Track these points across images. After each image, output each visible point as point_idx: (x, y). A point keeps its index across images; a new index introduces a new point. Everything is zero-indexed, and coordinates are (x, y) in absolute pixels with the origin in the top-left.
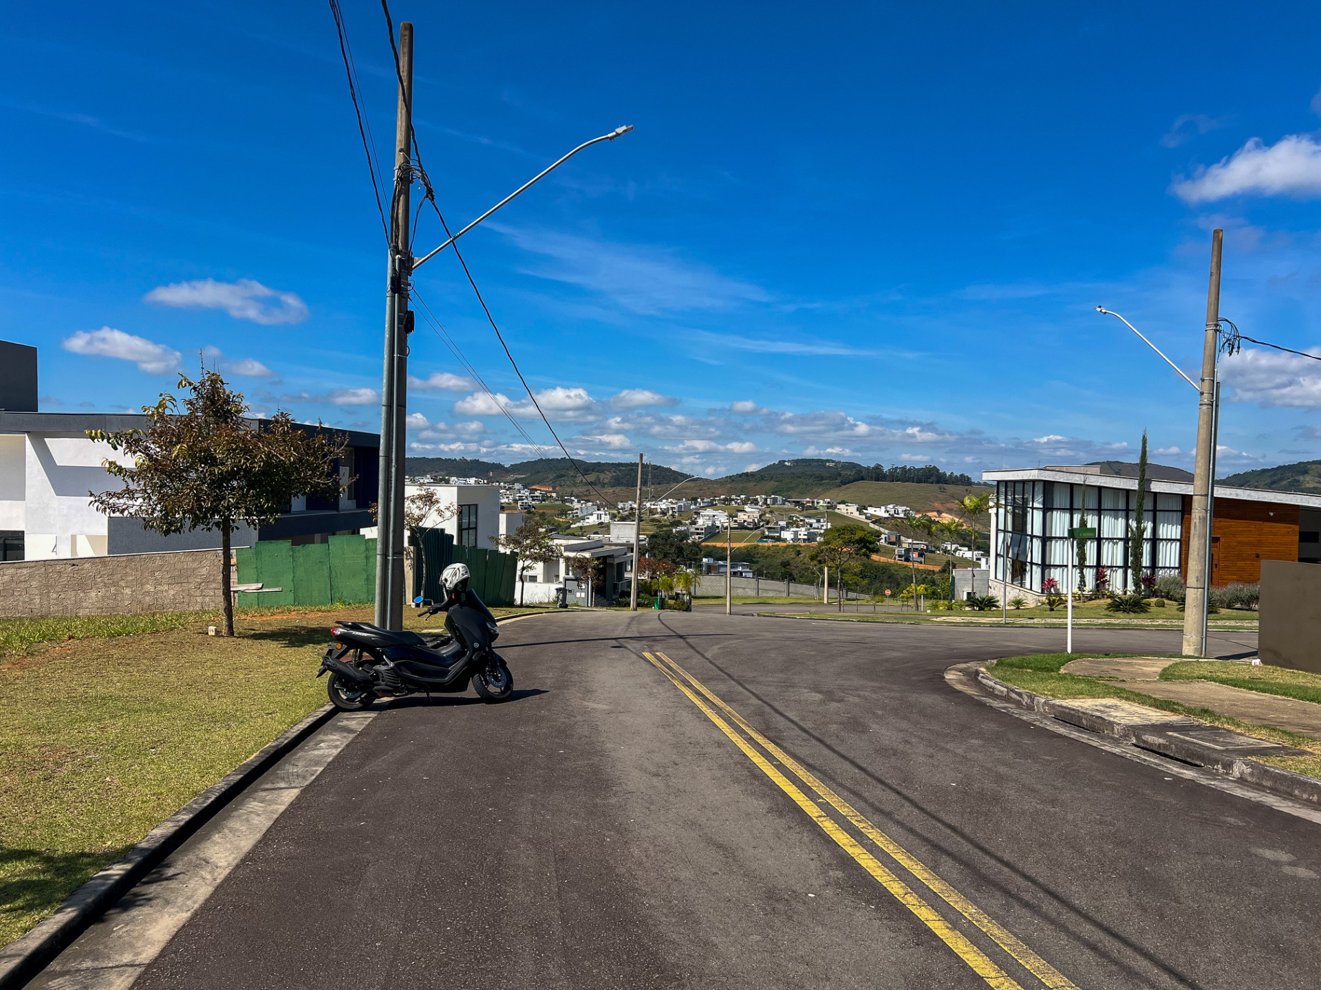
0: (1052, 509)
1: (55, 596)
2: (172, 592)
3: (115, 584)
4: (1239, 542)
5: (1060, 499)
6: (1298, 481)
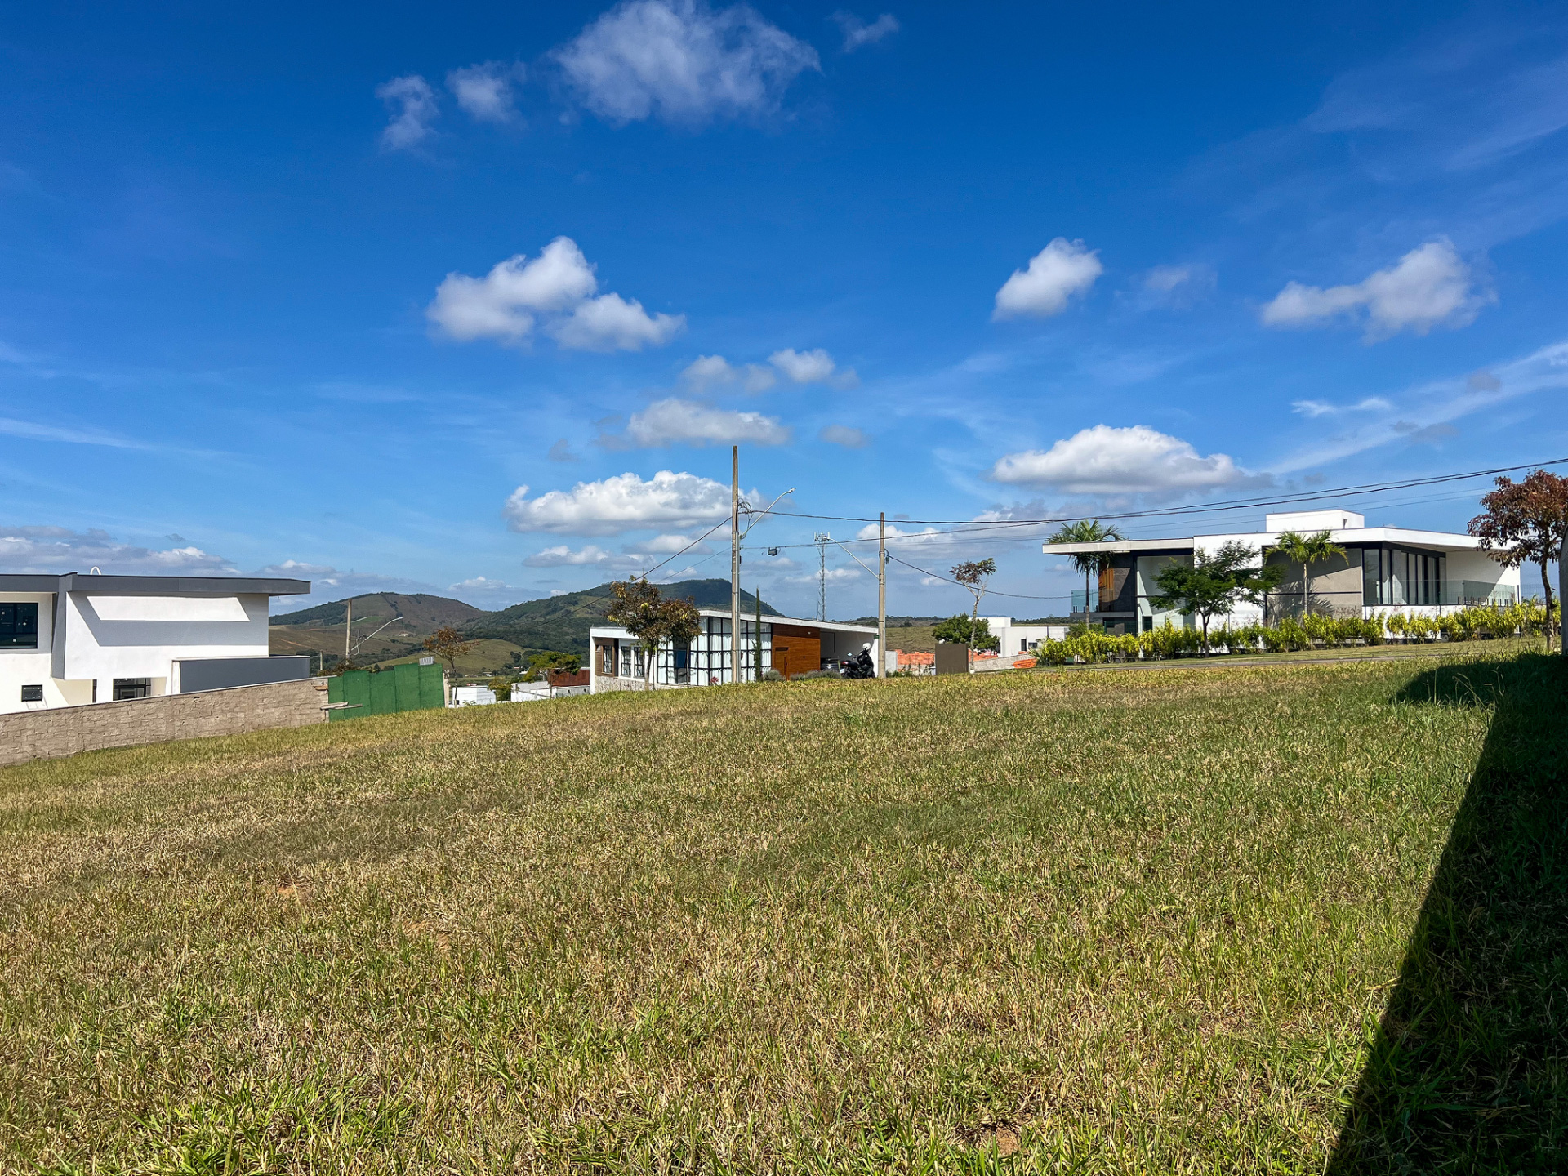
0: (713, 634)
1: (179, 723)
2: (277, 714)
3: (232, 711)
4: (797, 650)
5: (716, 628)
6: (570, 612)
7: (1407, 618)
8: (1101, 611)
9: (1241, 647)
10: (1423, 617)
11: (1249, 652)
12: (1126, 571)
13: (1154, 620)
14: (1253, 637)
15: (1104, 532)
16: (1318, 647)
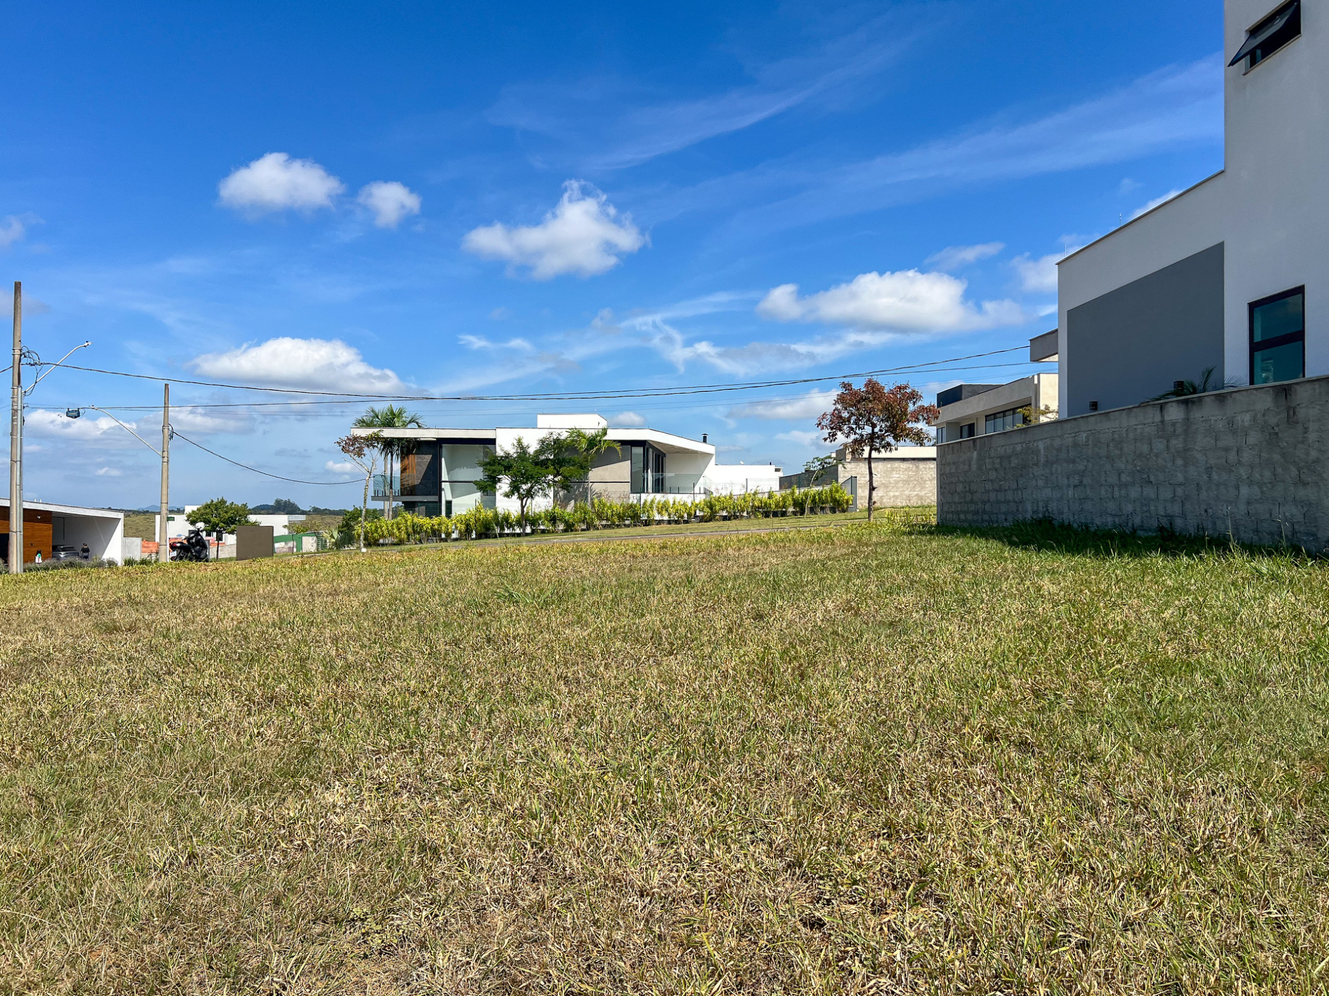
7: (671, 502)
8: (402, 495)
9: (542, 527)
10: (682, 503)
11: (549, 532)
12: (428, 458)
13: (453, 503)
14: (553, 519)
15: (409, 420)
16: (605, 527)
